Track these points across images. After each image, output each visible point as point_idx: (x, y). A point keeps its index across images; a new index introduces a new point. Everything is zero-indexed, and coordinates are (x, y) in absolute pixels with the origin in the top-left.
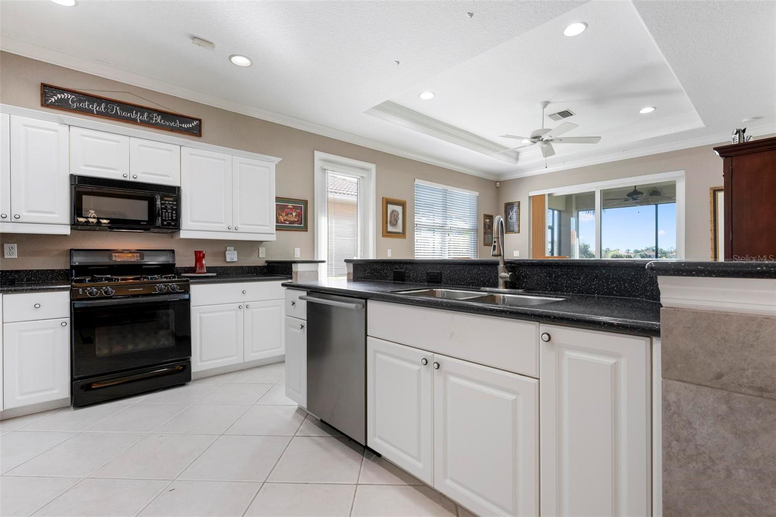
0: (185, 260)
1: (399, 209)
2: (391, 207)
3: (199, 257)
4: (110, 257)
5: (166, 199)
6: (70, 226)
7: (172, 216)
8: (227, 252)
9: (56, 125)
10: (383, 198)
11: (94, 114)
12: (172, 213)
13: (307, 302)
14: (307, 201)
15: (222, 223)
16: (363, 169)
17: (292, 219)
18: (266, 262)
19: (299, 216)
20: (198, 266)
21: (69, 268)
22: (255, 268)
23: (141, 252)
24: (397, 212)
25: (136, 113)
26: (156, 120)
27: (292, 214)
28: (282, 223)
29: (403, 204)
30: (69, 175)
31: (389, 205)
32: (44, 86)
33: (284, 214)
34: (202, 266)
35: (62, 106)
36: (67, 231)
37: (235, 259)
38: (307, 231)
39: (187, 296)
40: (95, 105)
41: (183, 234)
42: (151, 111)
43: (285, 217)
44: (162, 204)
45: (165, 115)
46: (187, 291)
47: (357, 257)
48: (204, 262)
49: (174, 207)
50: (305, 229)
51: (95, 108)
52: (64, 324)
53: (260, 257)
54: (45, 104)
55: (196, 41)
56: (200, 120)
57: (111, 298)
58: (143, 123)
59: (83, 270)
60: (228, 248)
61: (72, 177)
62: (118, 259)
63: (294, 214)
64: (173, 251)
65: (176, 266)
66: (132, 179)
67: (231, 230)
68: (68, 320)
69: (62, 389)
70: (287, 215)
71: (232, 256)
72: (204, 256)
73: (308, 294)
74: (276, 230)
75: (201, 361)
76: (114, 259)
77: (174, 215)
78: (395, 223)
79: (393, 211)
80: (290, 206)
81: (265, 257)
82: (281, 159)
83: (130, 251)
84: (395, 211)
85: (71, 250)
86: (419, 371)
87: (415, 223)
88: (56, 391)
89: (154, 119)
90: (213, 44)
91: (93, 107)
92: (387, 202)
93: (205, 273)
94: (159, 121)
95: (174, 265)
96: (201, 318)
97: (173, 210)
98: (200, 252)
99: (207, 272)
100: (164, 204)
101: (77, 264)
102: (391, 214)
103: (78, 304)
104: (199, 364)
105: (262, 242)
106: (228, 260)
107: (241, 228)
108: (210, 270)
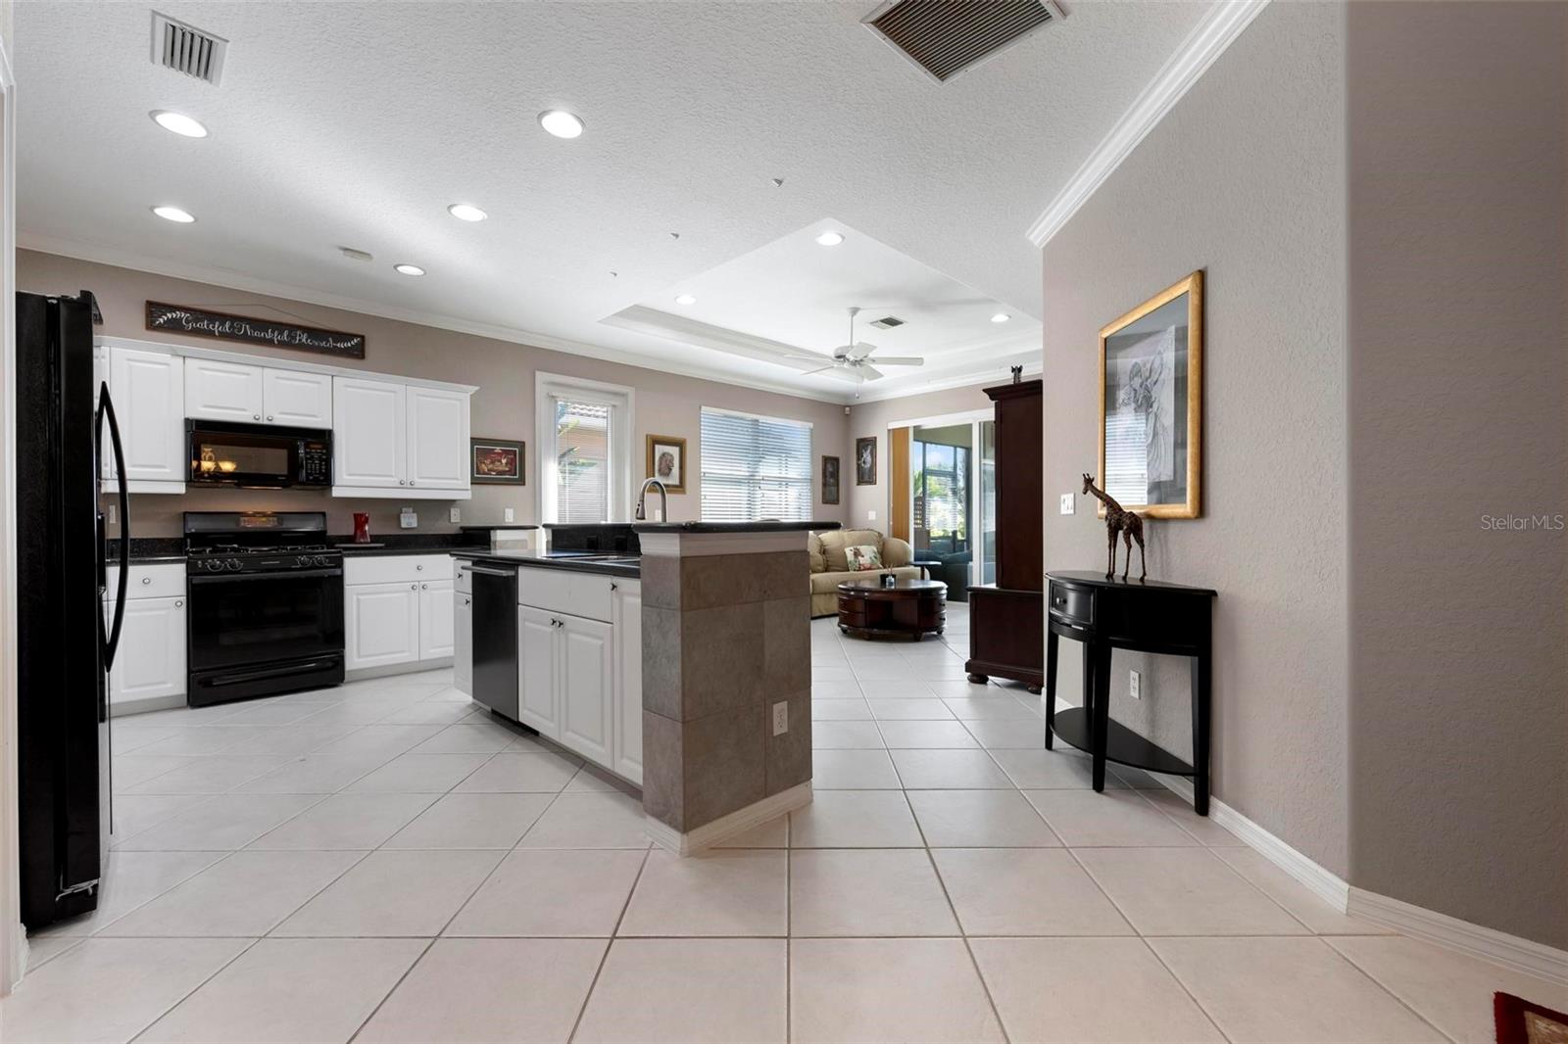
0: (341, 526)
1: (674, 451)
2: (659, 449)
3: (360, 521)
4: (238, 522)
5: (312, 446)
6: (184, 484)
7: (320, 469)
8: (402, 515)
9: (167, 357)
10: (647, 436)
11: (215, 335)
12: (321, 465)
13: (473, 573)
14: (524, 443)
15: (391, 476)
16: (616, 394)
17: (501, 468)
18: (461, 528)
19: (511, 464)
20: (359, 533)
21: (182, 536)
22: (444, 537)
23: (279, 515)
24: (671, 455)
25: (273, 332)
26: (300, 340)
27: (500, 461)
28: (484, 473)
29: (680, 444)
30: (183, 418)
31: (657, 446)
32: (150, 304)
33: (488, 462)
34: (364, 533)
35: (174, 327)
36: (181, 489)
37: (415, 525)
38: (524, 484)
39: (338, 572)
40: (217, 324)
41: (336, 492)
42: (293, 328)
43: (491, 466)
44: (306, 453)
45: (312, 332)
46: (340, 565)
47: (606, 520)
48: (367, 528)
49: (324, 457)
50: (521, 482)
51: (217, 328)
52: (179, 604)
53: (452, 521)
54: (151, 325)
55: (348, 253)
56: (363, 337)
57: (238, 572)
58: (282, 345)
59: (200, 539)
60: (404, 510)
61: (188, 422)
62: (248, 524)
63: (504, 461)
64: (324, 514)
65: (329, 534)
66: (266, 422)
67: (405, 486)
68: (184, 599)
69: (176, 682)
70: (492, 463)
71: (409, 521)
72: (366, 521)
73: (474, 564)
74: (472, 483)
75: (359, 657)
76: (242, 524)
77: (323, 467)
78: (667, 471)
79: (664, 455)
80: (498, 449)
81: (459, 521)
82: (477, 388)
83: (264, 515)
84: (668, 454)
85: (185, 513)
86: (552, 633)
87: (703, 470)
88: (169, 685)
89: (298, 338)
90: (369, 255)
91: (214, 327)
92: (655, 441)
93: (368, 543)
94: (304, 340)
95: (325, 532)
96: (358, 600)
97: (320, 459)
98: (361, 515)
99: (372, 542)
100: (310, 452)
101: (193, 530)
102: (661, 458)
103: (197, 580)
104: (356, 660)
105: (454, 501)
106: (403, 525)
107: (418, 482)
108: (375, 539)
